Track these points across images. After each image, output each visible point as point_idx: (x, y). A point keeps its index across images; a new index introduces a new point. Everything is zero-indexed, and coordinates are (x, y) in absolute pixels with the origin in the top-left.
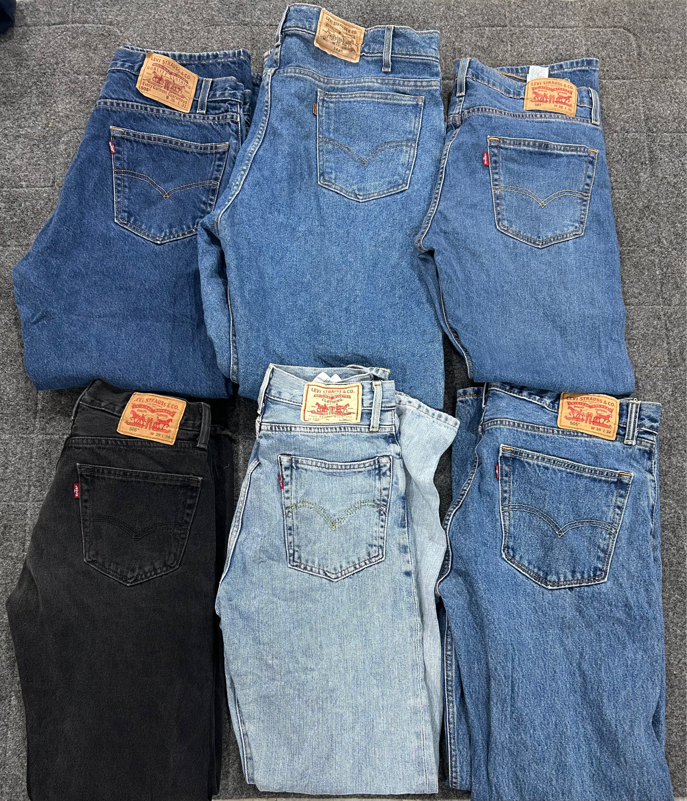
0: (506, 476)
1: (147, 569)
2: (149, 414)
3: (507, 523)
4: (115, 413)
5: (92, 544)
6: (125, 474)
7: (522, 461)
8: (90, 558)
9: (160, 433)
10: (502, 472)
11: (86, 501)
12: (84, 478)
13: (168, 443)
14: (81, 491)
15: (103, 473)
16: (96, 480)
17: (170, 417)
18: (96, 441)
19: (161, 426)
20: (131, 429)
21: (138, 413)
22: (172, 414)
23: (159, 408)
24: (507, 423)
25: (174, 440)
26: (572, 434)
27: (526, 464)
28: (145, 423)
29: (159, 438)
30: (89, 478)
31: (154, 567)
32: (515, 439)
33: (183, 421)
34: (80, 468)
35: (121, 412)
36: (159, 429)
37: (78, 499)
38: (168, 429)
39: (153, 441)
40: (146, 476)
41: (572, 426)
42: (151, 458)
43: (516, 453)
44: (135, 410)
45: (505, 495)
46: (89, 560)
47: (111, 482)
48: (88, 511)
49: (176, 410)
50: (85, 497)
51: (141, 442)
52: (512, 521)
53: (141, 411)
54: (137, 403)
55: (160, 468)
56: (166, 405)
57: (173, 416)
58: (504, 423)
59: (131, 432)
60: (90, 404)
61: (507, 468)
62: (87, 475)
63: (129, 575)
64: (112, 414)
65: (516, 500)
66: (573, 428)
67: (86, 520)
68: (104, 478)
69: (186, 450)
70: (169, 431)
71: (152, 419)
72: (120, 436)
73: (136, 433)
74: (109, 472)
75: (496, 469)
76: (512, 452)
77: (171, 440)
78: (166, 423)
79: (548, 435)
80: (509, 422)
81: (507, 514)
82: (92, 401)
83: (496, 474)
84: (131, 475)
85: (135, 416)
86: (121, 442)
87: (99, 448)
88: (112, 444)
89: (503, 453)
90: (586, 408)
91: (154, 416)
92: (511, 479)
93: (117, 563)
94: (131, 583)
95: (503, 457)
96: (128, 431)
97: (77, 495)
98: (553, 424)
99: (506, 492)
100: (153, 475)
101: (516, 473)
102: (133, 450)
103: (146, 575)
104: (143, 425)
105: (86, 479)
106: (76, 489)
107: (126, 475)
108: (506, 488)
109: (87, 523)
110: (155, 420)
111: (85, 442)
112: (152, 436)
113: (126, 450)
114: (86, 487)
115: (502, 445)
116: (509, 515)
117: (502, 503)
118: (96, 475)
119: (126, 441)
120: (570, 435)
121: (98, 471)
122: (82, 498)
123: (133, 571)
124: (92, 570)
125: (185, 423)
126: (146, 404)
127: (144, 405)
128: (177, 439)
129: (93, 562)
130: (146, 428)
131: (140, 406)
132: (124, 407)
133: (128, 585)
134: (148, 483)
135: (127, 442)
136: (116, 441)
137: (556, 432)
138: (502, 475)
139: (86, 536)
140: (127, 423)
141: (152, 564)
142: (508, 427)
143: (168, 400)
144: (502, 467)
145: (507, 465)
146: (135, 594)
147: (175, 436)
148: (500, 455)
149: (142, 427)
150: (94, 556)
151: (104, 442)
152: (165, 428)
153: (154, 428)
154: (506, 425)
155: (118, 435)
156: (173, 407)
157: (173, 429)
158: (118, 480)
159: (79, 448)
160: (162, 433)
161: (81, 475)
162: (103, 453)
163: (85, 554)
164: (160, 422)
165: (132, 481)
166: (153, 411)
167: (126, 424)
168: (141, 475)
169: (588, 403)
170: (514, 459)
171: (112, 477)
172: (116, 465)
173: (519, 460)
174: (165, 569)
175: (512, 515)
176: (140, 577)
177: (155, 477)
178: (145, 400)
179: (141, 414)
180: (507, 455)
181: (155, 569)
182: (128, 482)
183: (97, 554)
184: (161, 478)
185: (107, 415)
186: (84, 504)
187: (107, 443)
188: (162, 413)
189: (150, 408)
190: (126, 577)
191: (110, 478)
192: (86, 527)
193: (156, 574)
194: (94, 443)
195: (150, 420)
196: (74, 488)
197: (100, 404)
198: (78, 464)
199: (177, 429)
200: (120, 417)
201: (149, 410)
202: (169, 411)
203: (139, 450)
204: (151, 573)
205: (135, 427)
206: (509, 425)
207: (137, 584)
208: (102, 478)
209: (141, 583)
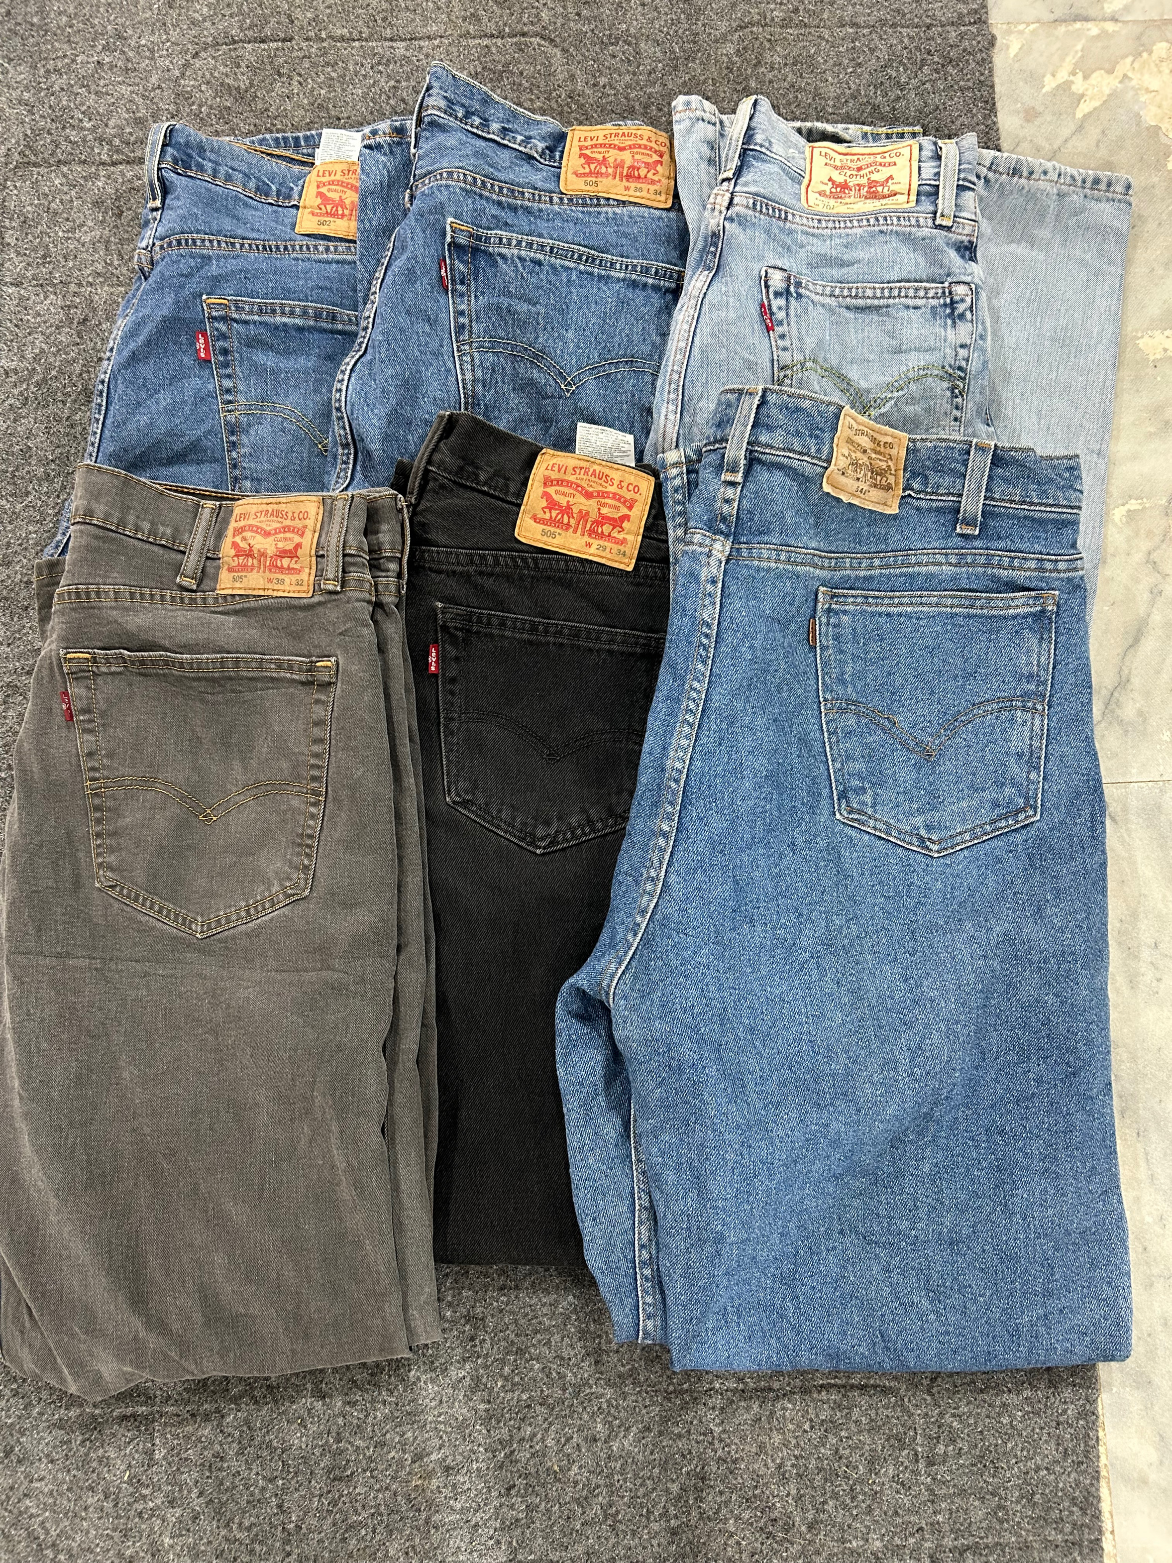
0: (462, 283)
1: (574, 821)
2: (580, 503)
3: (469, 376)
4: (509, 499)
5: (463, 768)
6: (534, 628)
7: (490, 254)
8: (460, 797)
9: (606, 544)
10: (453, 276)
11: (453, 680)
12: (449, 633)
13: (622, 567)
14: (442, 659)
15: (489, 623)
16: (474, 639)
17: (624, 511)
18: (477, 560)
19: (607, 529)
20: (544, 533)
21: (556, 497)
22: (628, 504)
23: (601, 489)
24: (462, 178)
25: (634, 561)
26: (589, 202)
27: (498, 258)
28: (573, 522)
29: (603, 554)
30: (459, 634)
31: (588, 817)
32: (476, 211)
33: (651, 520)
34: (443, 613)
35: (520, 494)
36: (601, 536)
37: (435, 676)
38: (621, 536)
39: (591, 561)
40: (576, 634)
41: (588, 188)
42: (583, 596)
43: (479, 238)
44: (551, 490)
45: (461, 320)
46: (457, 799)
47: (506, 643)
48: (456, 700)
49: (637, 496)
50: (452, 673)
51: (566, 561)
52: (479, 373)
53: (564, 494)
54: (554, 475)
55: (601, 618)
56: (616, 483)
57: (630, 508)
58: (455, 176)
59: (545, 538)
60: (456, 474)
61: (462, 267)
62: (456, 628)
63: (540, 832)
64: (502, 500)
65: (485, 331)
66: (590, 190)
67: (452, 719)
68: (492, 636)
69: (657, 582)
70: (623, 542)
71: (588, 513)
72: (524, 548)
73: (555, 541)
74: (502, 624)
75: (440, 268)
76: (471, 235)
77: (626, 561)
78: (618, 523)
79: (542, 206)
80: (465, 175)
81: (467, 358)
82: (461, 469)
83: (441, 277)
84: (546, 632)
85: (552, 505)
86: (524, 560)
87: (481, 573)
88: (507, 565)
89: (452, 237)
90: (613, 152)
91: (591, 505)
92: (473, 288)
93: (512, 806)
94: (544, 848)
95: (454, 245)
96: (539, 537)
97: (433, 668)
98: (552, 186)
99: (462, 313)
100: (589, 631)
101: (481, 278)
102: (549, 578)
103: (573, 833)
104: (568, 524)
105: (452, 636)
106: (433, 658)
107: (537, 630)
108: (463, 307)
109: (454, 725)
110: (594, 515)
111: (453, 559)
112: (587, 550)
113: (532, 577)
114: (452, 652)
115: (450, 219)
116: (472, 360)
117: (457, 337)
118: (475, 629)
119: (533, 558)
120: (585, 205)
121: (480, 620)
122: (443, 675)
123: (547, 823)
124: (464, 819)
125: (653, 524)
126: (572, 478)
127: (568, 482)
128: (639, 559)
129: (465, 804)
130: (575, 531)
131: (560, 482)
132: (525, 483)
133: (538, 851)
134: (579, 647)
135: (535, 560)
136: (513, 558)
137: (556, 200)
138: (453, 281)
139: (450, 751)
140: (535, 519)
141: (584, 811)
142: (463, 185)
143: (619, 473)
144: (452, 264)
145: (461, 261)
146: (552, 871)
147: (636, 552)
148: (448, 239)
149: (567, 529)
150: (467, 793)
151: (490, 560)
152: (615, 534)
153: (592, 533)
154: (458, 181)
155: (516, 546)
156: (631, 488)
157: (630, 538)
158: (520, 641)
159: (440, 572)
160: (608, 545)
161: (444, 628)
162: (489, 583)
163: (449, 787)
164: (603, 520)
165: (548, 643)
166: (588, 495)
167: (532, 522)
168: (566, 631)
169: (616, 142)
170: (476, 250)
171: (508, 633)
172: (516, 610)
173: (485, 252)
174: (611, 822)
175: (477, 362)
176: (561, 837)
177: (593, 636)
178: (570, 470)
179: (563, 501)
180: (461, 241)
181: (590, 822)
182: (539, 644)
183: (475, 787)
184: (604, 637)
185: (493, 501)
186: (449, 687)
187: (497, 563)
188: (607, 501)
189: (583, 488)
190: (533, 835)
191: (503, 636)
192: (452, 733)
193: (593, 830)
194: (472, 563)
195: (584, 516)
196: (428, 654)
197: (477, 476)
198: (440, 605)
199: (640, 538)
200: (519, 506)
201: (581, 493)
202: (621, 497)
203: (560, 578)
204: (583, 830)
205: (552, 529)
206: (465, 181)
207: (556, 851)
208: (486, 635)
209: (564, 849)
